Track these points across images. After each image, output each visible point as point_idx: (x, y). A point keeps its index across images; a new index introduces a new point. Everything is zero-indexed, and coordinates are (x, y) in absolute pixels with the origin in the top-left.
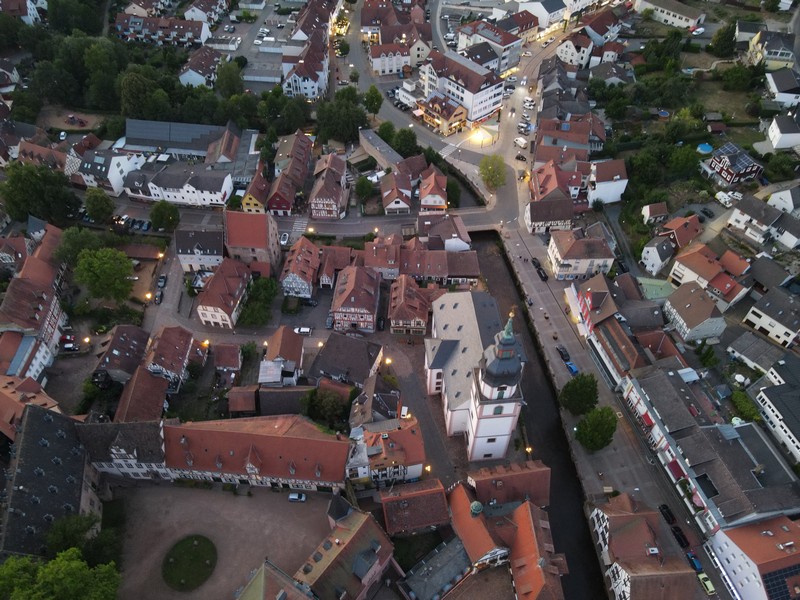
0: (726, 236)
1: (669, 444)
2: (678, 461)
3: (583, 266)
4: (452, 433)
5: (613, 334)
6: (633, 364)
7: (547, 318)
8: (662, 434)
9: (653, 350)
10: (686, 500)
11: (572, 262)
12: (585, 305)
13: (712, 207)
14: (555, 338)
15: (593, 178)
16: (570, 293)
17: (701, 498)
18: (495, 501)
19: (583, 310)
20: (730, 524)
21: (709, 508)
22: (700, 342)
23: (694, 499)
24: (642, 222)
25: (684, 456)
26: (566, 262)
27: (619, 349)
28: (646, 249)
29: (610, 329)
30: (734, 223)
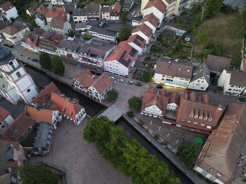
0: (54, 7)
1: (78, 55)
2: (83, 57)
3: (20, 35)
4: (16, 103)
5: (43, 43)
6: (55, 45)
7: (22, 56)
8: (75, 54)
9: (58, 40)
10: (92, 64)
11: (15, 35)
12: (29, 42)
13: (46, 3)
14: (29, 58)
15: (3, 12)
16: (24, 44)
17: (95, 60)
18: (44, 103)
19: (31, 45)
20: (104, 59)
21: (98, 60)
22: (68, 33)
23: (94, 61)
24: (29, 16)
25: (83, 54)
26: (14, 36)
27: (48, 45)
28: (36, 21)
29: (41, 42)
30: (54, 4)
